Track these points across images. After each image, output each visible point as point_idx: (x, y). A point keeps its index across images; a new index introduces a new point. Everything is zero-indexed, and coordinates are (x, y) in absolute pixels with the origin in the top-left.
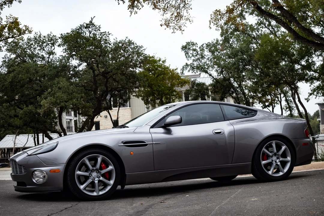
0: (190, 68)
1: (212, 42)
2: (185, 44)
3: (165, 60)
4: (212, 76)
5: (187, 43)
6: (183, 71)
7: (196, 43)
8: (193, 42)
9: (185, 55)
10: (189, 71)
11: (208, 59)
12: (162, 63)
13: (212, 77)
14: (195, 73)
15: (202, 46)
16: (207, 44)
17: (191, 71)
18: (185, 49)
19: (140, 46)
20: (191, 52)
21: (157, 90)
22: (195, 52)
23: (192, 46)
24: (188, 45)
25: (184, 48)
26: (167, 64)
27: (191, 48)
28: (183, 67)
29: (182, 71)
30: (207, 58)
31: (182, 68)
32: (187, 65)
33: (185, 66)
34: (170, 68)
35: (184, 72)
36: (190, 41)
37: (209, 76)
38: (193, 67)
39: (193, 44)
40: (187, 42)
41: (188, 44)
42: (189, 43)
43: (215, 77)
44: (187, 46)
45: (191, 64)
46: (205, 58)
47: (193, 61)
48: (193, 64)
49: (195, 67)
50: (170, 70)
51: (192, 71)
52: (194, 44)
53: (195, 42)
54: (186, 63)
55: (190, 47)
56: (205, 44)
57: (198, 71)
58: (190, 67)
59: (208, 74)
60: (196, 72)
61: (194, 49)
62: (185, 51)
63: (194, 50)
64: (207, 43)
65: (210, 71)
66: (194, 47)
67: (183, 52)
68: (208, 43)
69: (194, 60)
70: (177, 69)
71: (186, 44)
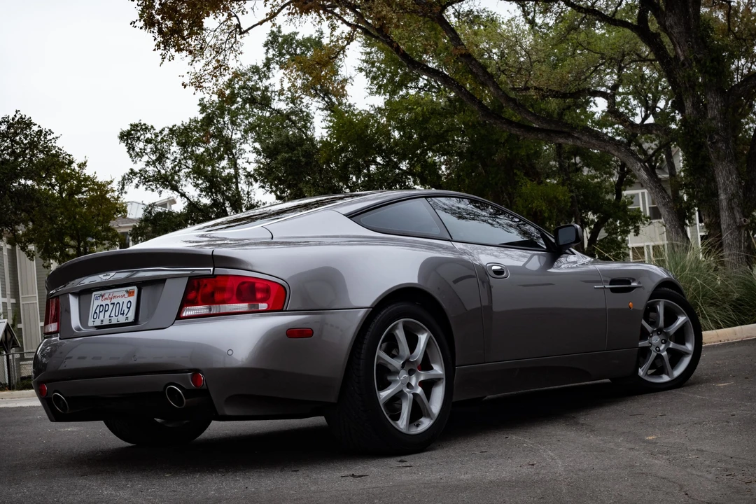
0: (138, 179)
1: (183, 125)
2: (127, 128)
3: (85, 163)
4: (185, 197)
5: (131, 125)
6: (123, 185)
7: (152, 127)
8: (145, 124)
9: (128, 152)
10: (137, 186)
11: (174, 160)
12: (77, 169)
13: (186, 199)
14: (153, 190)
15: (161, 132)
16: (171, 130)
17: (142, 187)
18: (127, 139)
19: (47, 130)
20: (141, 145)
21: (70, 227)
22: (150, 146)
23: (142, 133)
24: (134, 130)
25: (125, 136)
26: (88, 172)
27: (142, 137)
28: (124, 179)
29: (121, 186)
30: (172, 158)
31: (121, 180)
32: (132, 172)
33: (127, 176)
34: (96, 180)
35: (126, 187)
36: (137, 122)
37: (179, 197)
38: (145, 178)
39: (144, 127)
40: (133, 123)
41: (134, 127)
42: (137, 125)
43: (192, 200)
44: (133, 132)
45: (140, 171)
46: (167, 158)
47: (146, 165)
48: (146, 171)
49: (151, 177)
50: (97, 184)
51: (145, 186)
52: (146, 128)
53: (149, 124)
54: (132, 170)
55: (139, 134)
56: (166, 129)
57: (158, 186)
58: (140, 178)
59: (179, 192)
60: (153, 187)
61: (148, 138)
62: (127, 143)
63: (148, 141)
64: (171, 127)
65: (182, 185)
66: (148, 135)
67: (123, 145)
68: (173, 127)
69: (148, 163)
70: (112, 182)
71: (129, 128)
